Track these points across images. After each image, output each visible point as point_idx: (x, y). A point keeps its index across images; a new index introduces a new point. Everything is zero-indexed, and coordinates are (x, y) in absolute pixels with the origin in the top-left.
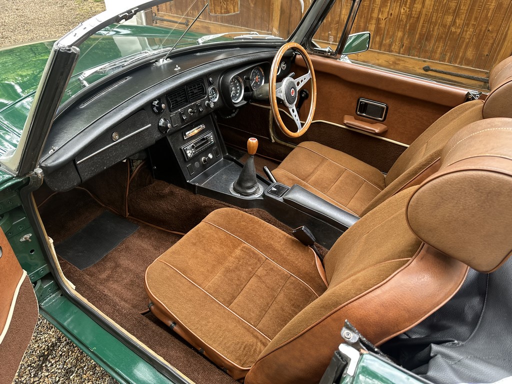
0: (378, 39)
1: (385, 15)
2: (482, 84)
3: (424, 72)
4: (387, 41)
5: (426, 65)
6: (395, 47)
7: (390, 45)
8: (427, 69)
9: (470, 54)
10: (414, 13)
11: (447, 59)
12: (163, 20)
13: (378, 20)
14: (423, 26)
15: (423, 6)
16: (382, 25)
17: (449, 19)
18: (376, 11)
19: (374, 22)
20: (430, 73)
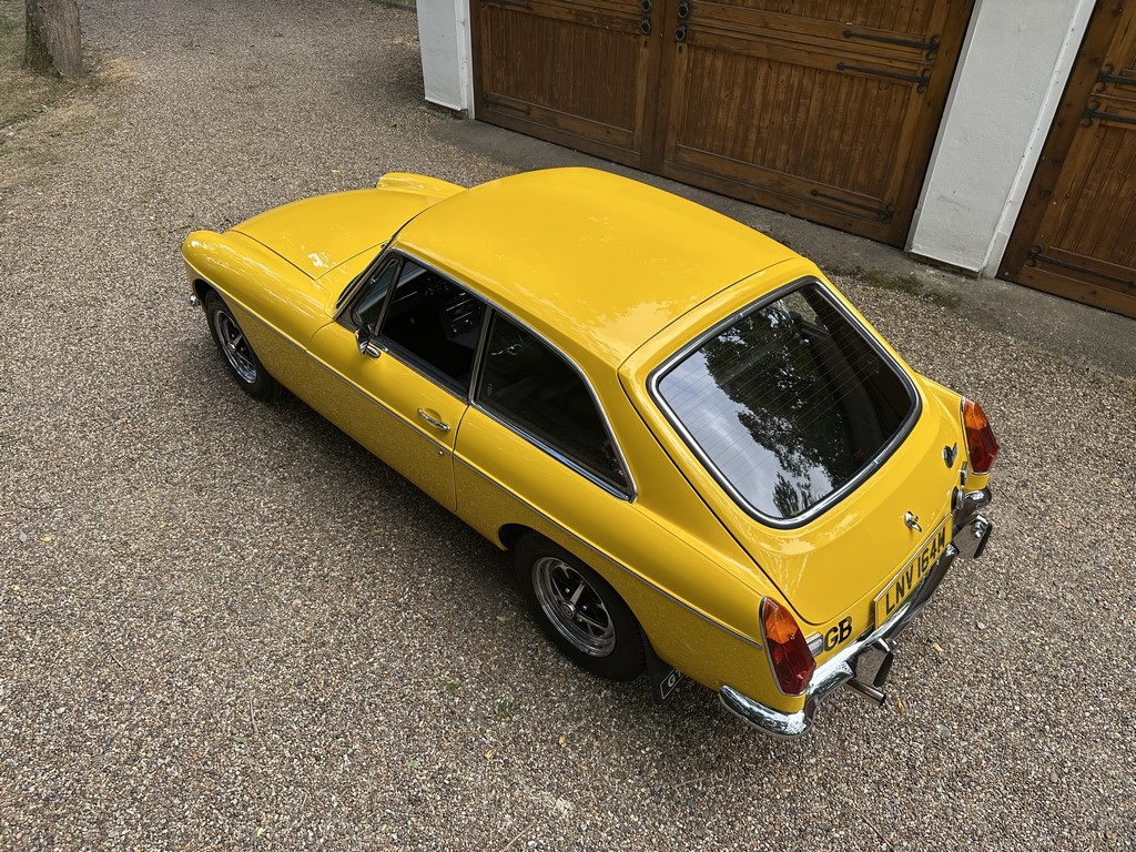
0: (759, 151)
1: (767, 123)
2: (876, 215)
3: (812, 197)
4: (769, 155)
5: (814, 187)
6: (780, 163)
7: (774, 161)
8: (814, 193)
9: (862, 178)
10: (798, 122)
11: (837, 181)
12: (497, 104)
13: (759, 128)
14: (808, 140)
15: (807, 117)
16: (764, 135)
17: (836, 134)
18: (756, 117)
19: (754, 130)
20: (818, 198)
